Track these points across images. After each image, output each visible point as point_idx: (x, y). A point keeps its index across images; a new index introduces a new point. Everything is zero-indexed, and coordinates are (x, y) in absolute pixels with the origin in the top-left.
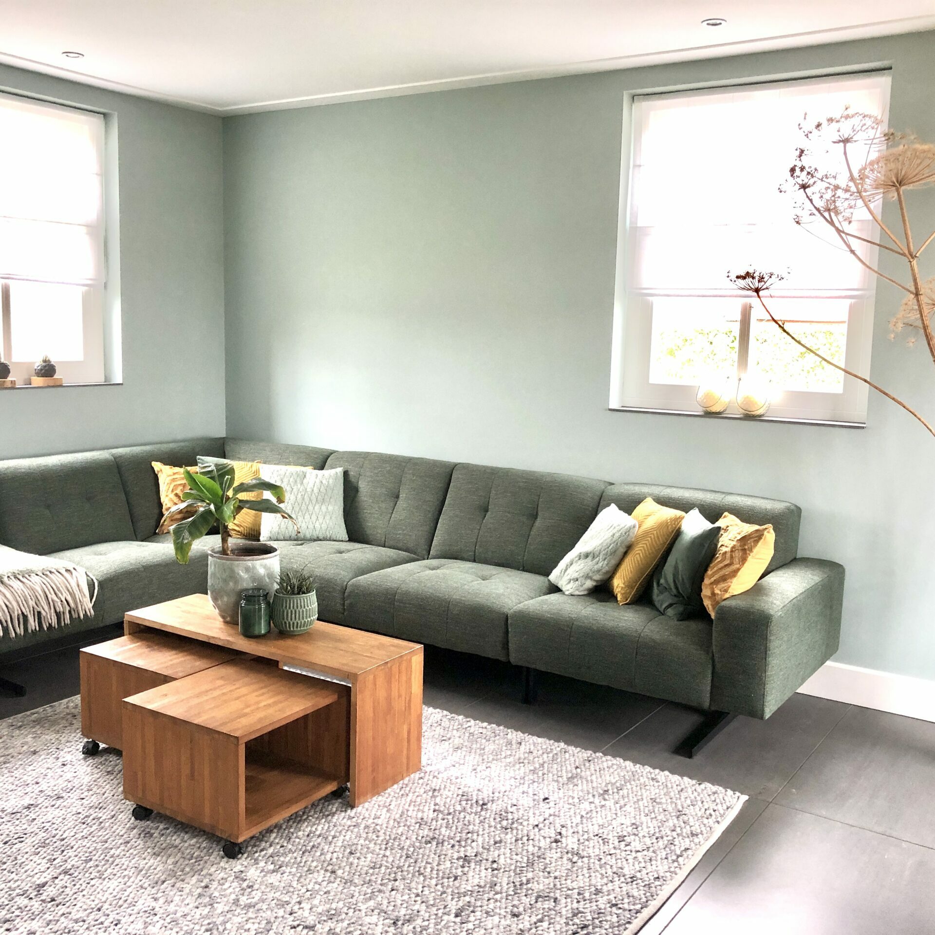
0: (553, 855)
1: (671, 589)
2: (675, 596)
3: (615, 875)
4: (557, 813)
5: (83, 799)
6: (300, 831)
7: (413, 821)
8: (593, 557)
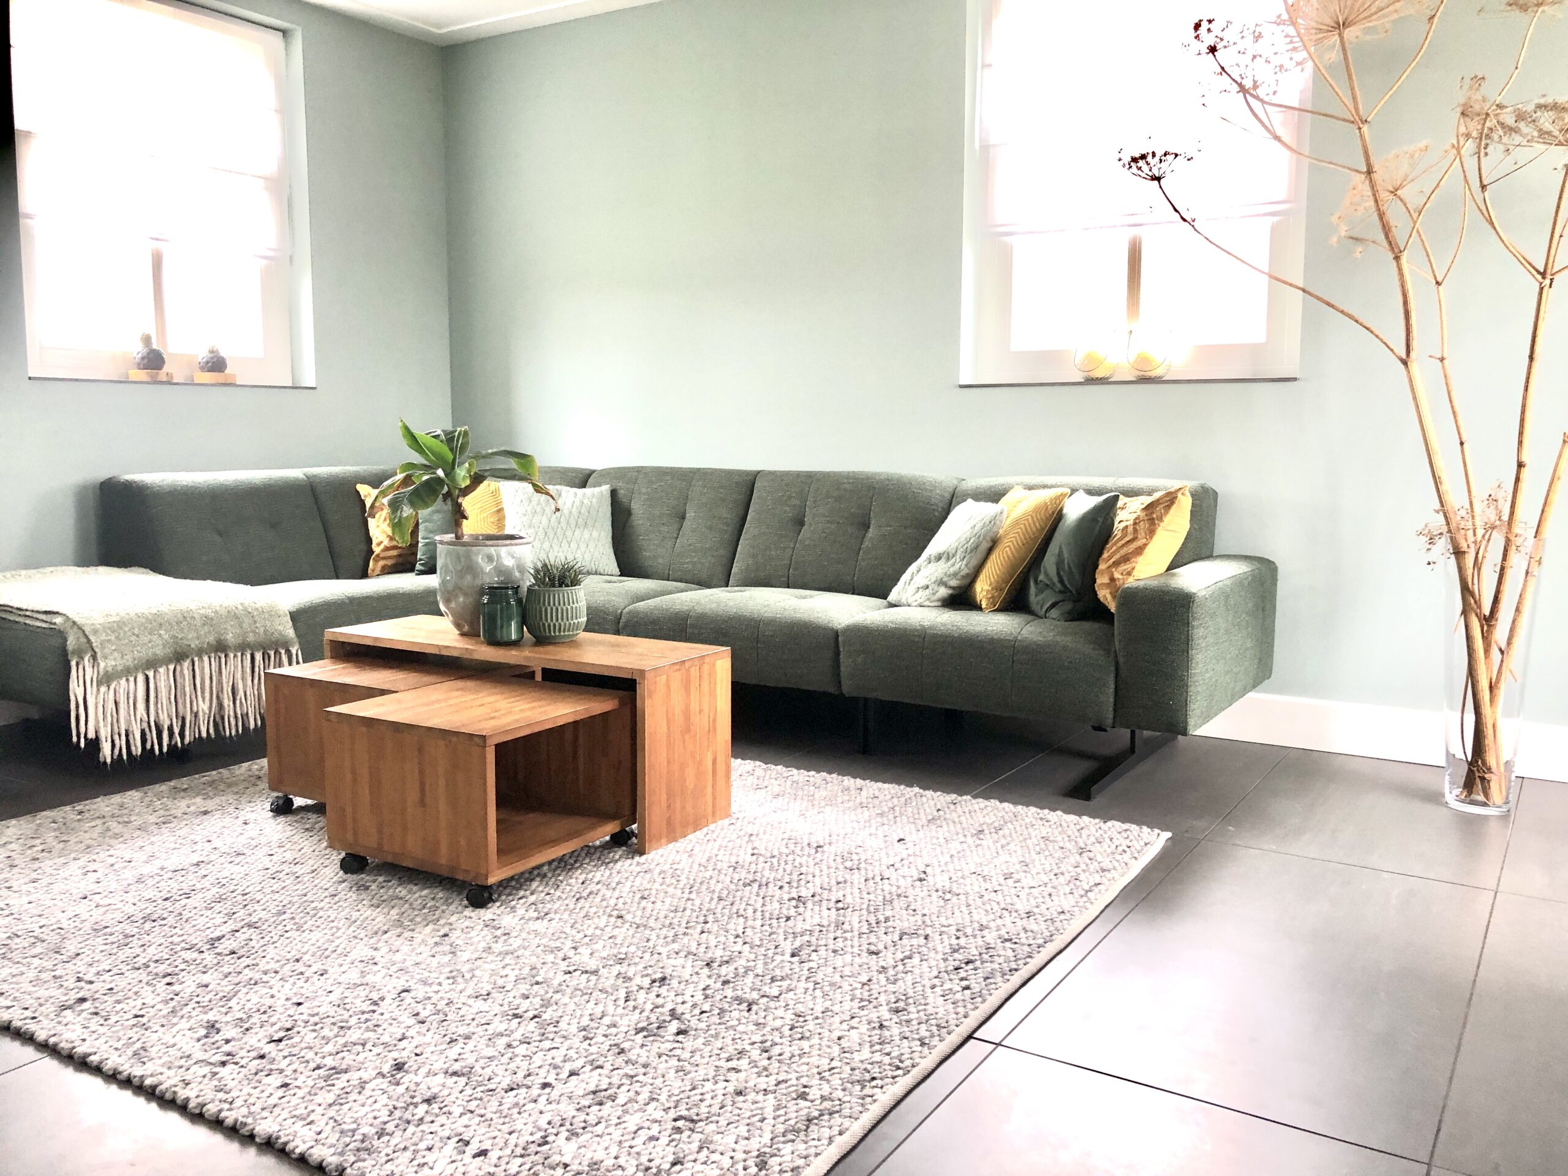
0: (918, 892)
1: (1054, 584)
2: (1061, 592)
3: (1004, 911)
4: (918, 853)
5: (272, 855)
6: (571, 878)
7: (725, 865)
8: (948, 559)
